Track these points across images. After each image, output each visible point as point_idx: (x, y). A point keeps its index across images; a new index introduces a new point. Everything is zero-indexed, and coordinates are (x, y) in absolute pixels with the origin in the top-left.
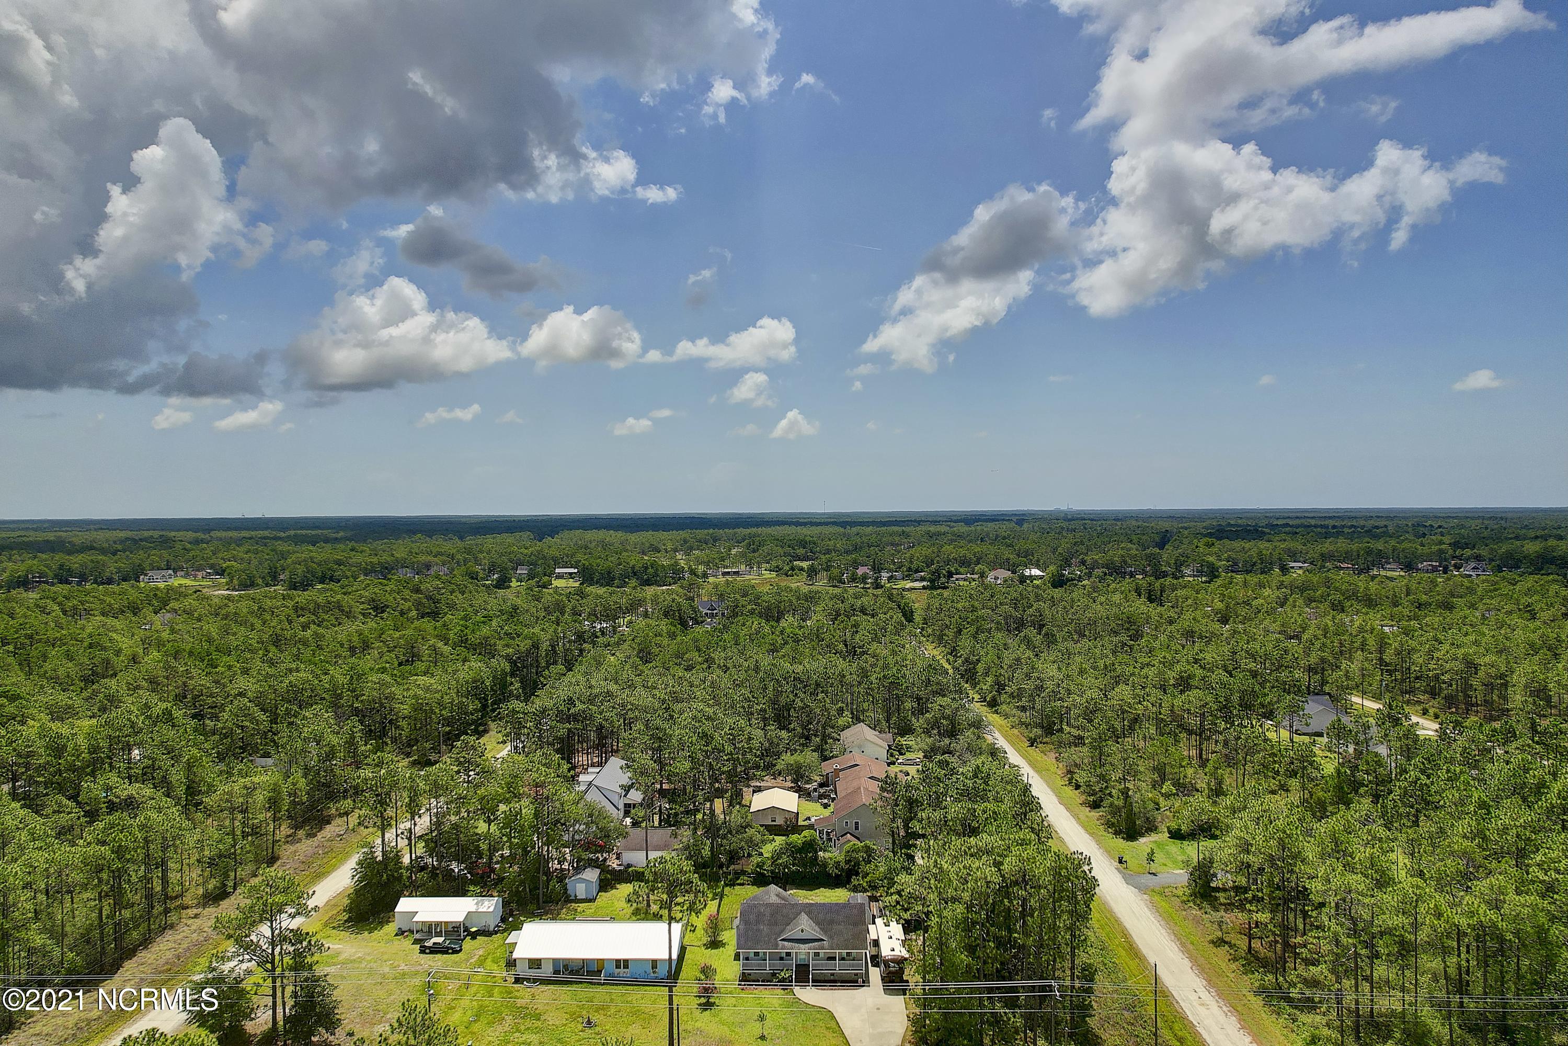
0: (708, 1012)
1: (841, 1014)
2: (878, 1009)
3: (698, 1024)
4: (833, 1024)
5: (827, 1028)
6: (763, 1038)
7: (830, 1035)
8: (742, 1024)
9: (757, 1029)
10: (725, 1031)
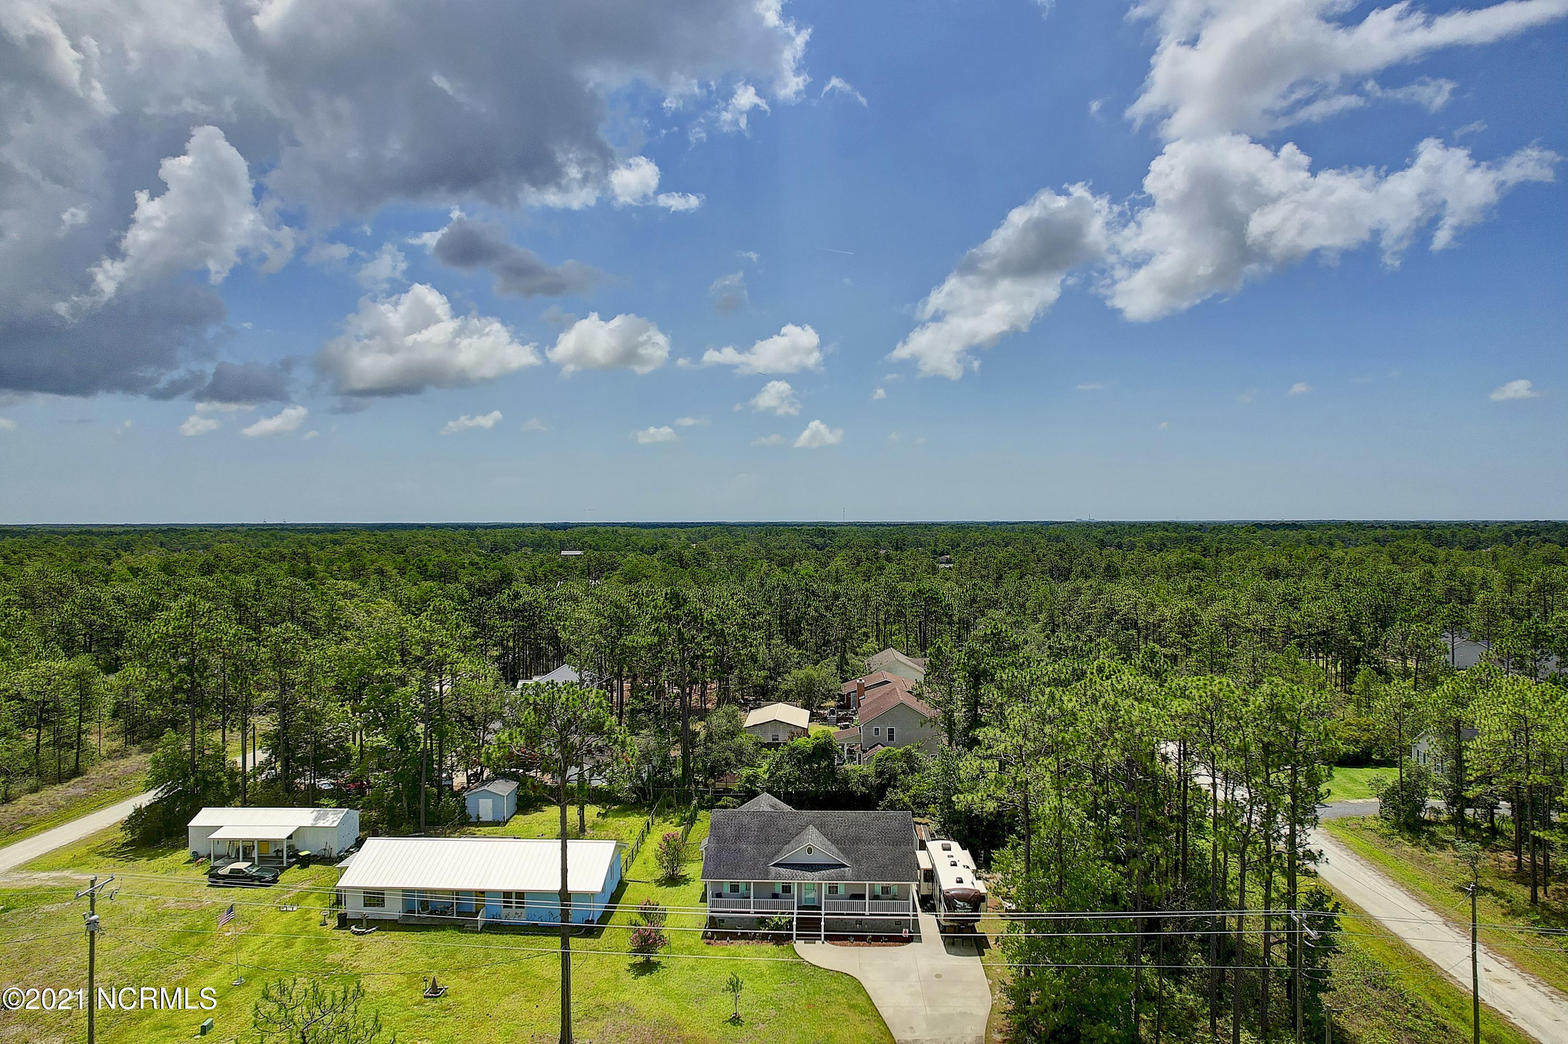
0: (644, 979)
1: (873, 982)
2: (938, 976)
3: (625, 997)
4: (860, 1000)
5: (851, 1007)
6: (736, 1020)
7: (854, 1017)
8: (700, 999)
9: (725, 1005)
10: (671, 1008)
